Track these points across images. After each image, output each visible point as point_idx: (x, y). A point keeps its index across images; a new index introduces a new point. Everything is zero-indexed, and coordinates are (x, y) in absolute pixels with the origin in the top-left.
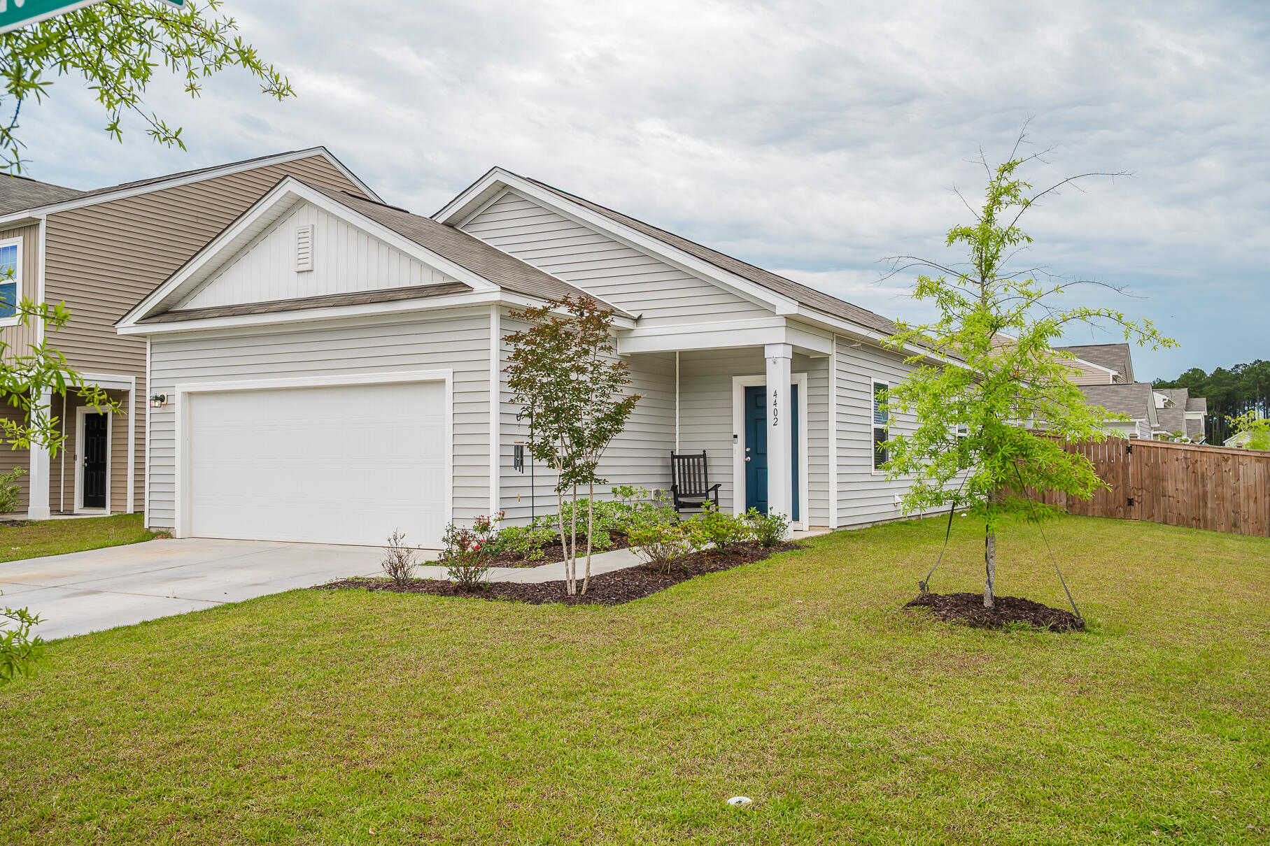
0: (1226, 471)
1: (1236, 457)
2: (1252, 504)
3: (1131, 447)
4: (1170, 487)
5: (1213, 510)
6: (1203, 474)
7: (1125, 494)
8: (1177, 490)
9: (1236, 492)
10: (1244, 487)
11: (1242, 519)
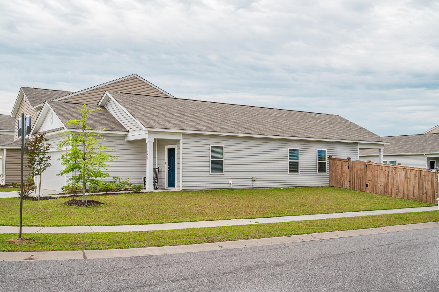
0: (394, 174)
1: (397, 168)
2: (402, 186)
3: (367, 165)
4: (378, 179)
5: (391, 189)
6: (387, 175)
7: (365, 182)
8: (380, 181)
9: (397, 182)
10: (400, 180)
11: (399, 192)
